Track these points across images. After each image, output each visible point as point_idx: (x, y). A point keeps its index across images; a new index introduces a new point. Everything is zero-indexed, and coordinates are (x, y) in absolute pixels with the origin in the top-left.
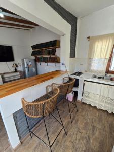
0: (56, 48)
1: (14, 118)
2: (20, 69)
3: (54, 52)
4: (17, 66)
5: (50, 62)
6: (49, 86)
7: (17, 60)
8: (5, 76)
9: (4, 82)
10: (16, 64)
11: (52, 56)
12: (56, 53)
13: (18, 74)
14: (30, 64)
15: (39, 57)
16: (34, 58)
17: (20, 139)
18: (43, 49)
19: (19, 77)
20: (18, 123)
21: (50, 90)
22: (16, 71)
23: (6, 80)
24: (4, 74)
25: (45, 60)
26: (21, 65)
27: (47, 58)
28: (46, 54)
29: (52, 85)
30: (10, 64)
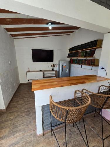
0: (95, 49)
1: (42, 109)
2: (56, 68)
3: (92, 53)
4: (54, 66)
5: (85, 64)
6: (78, 91)
7: (56, 61)
8: (45, 73)
9: (44, 77)
10: (54, 65)
11: (89, 58)
12: (95, 55)
13: (54, 72)
14: (64, 65)
15: (74, 58)
16: (69, 59)
17: (43, 130)
18: (80, 51)
19: (54, 75)
20: (44, 115)
21: (79, 95)
22: (53, 70)
23: (45, 76)
24: (45, 71)
25: (80, 63)
26: (58, 65)
27: (83, 60)
28: (82, 56)
29: (82, 91)
30: (50, 64)
